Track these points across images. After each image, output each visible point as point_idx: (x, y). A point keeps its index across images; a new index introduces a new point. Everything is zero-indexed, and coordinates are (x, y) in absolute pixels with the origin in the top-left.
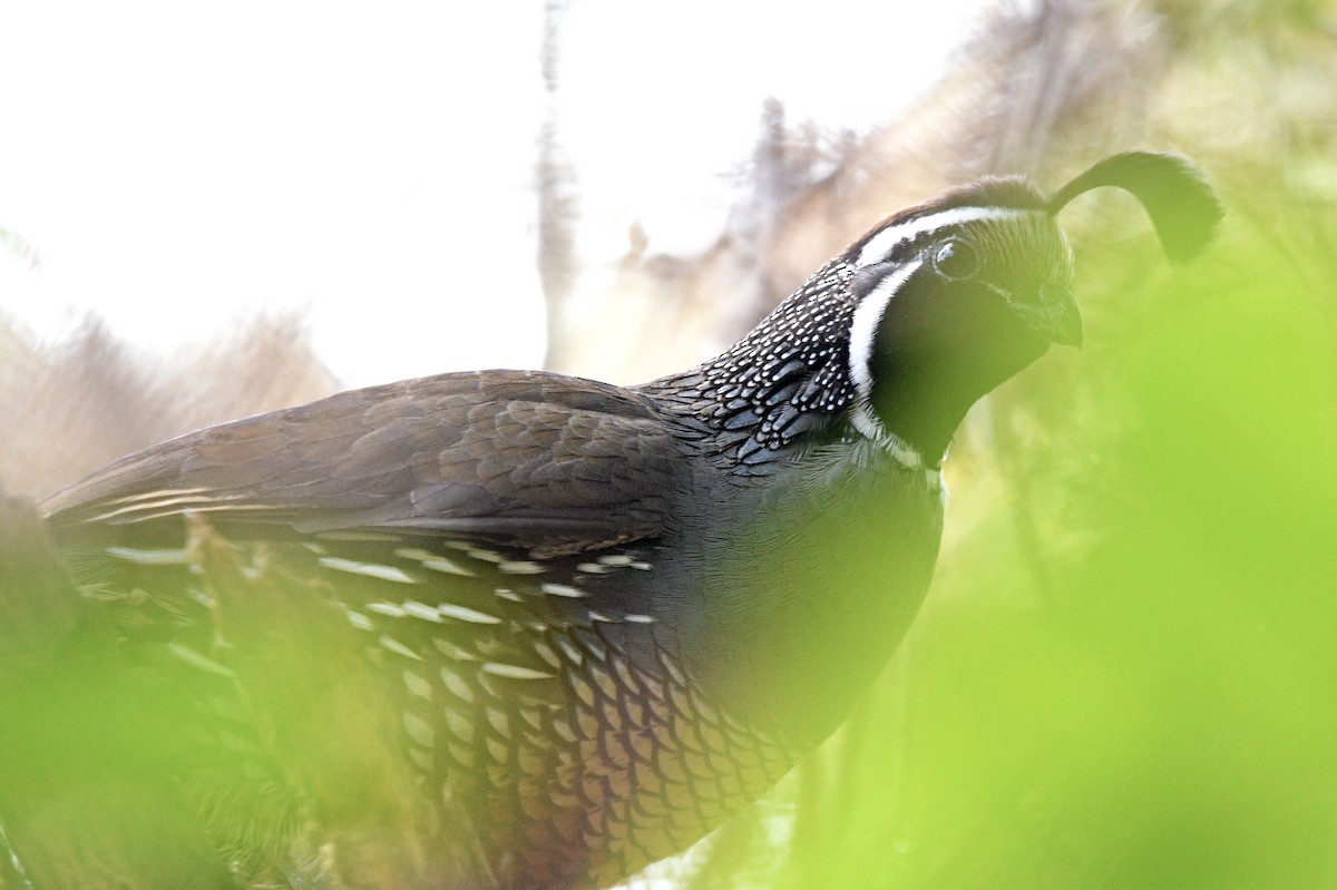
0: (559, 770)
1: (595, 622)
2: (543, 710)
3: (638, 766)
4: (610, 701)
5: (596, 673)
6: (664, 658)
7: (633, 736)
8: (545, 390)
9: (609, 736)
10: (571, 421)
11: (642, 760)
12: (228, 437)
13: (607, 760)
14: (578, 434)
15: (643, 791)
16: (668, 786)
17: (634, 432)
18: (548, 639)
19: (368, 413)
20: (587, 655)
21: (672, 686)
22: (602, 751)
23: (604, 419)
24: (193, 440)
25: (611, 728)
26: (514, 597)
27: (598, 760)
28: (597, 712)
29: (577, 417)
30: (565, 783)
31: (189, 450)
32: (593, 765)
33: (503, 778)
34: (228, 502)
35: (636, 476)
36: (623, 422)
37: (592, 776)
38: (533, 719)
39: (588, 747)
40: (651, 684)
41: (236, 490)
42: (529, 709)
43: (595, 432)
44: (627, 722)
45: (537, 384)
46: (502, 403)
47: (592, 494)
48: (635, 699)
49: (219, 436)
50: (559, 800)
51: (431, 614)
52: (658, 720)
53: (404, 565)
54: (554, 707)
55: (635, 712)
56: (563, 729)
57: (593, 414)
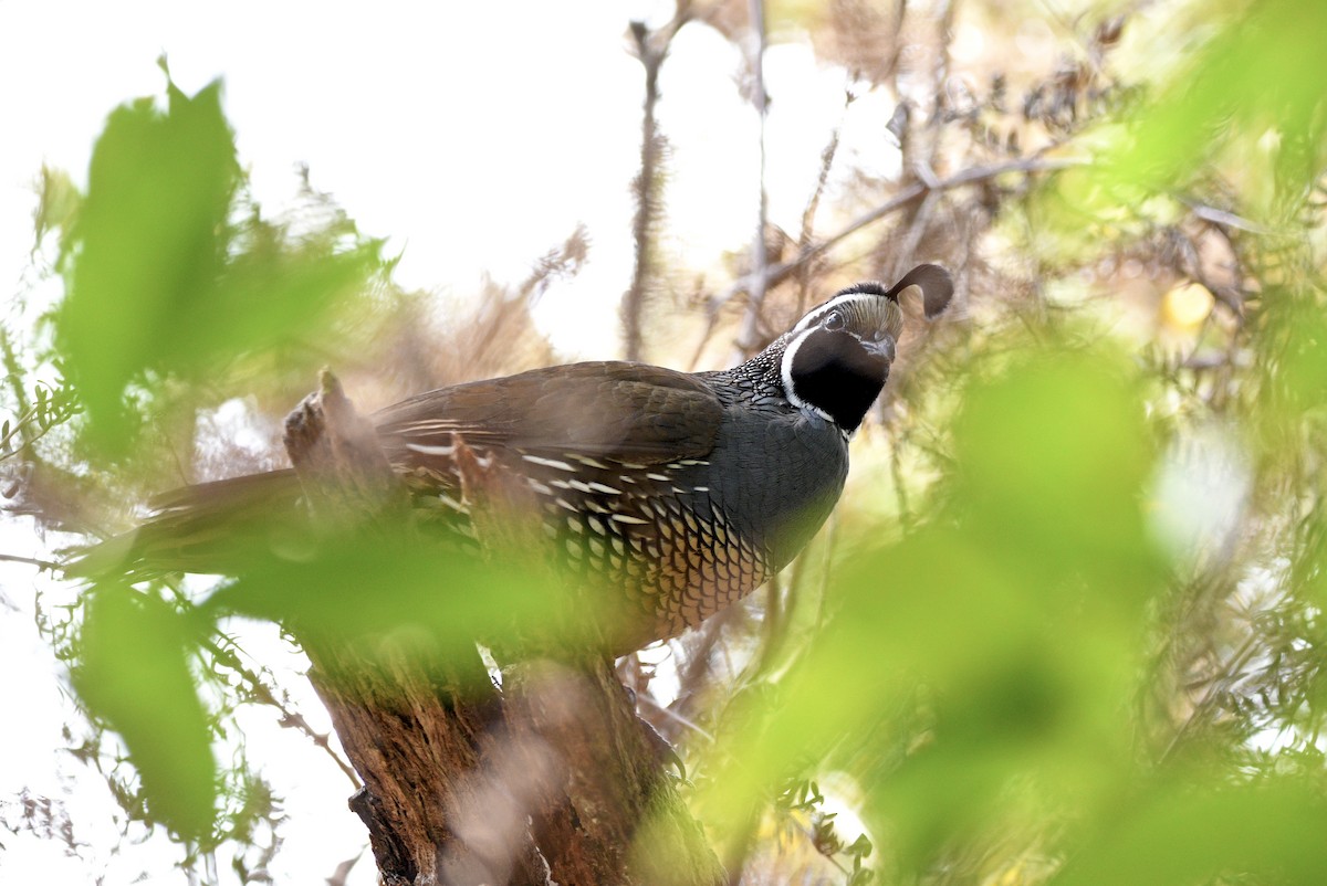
0: (648, 573)
1: (676, 493)
2: (643, 541)
3: (691, 571)
4: (679, 536)
5: (673, 520)
6: (714, 508)
7: (690, 554)
8: (640, 375)
9: (677, 555)
10: (653, 393)
11: (694, 568)
12: (468, 392)
13: (675, 568)
14: (656, 400)
15: (692, 585)
16: (705, 582)
17: (686, 399)
18: (648, 503)
19: (544, 384)
20: (669, 511)
21: (716, 524)
22: (672, 563)
23: (671, 391)
24: (448, 392)
25: (679, 551)
26: (630, 481)
27: (670, 568)
28: (672, 542)
29: (656, 390)
30: (650, 580)
31: (447, 398)
32: (667, 570)
33: (617, 577)
34: (470, 428)
35: (688, 423)
36: (682, 393)
37: (665, 576)
38: (637, 545)
39: (665, 561)
40: (704, 524)
41: (474, 423)
42: (635, 540)
43: (667, 400)
44: (688, 546)
45: (636, 372)
46: (615, 382)
47: (664, 433)
48: (694, 534)
49: (463, 391)
50: (646, 589)
51: (585, 488)
52: (705, 544)
53: (570, 461)
54: (649, 539)
55: (693, 541)
56: (653, 551)
57: (664, 389)
